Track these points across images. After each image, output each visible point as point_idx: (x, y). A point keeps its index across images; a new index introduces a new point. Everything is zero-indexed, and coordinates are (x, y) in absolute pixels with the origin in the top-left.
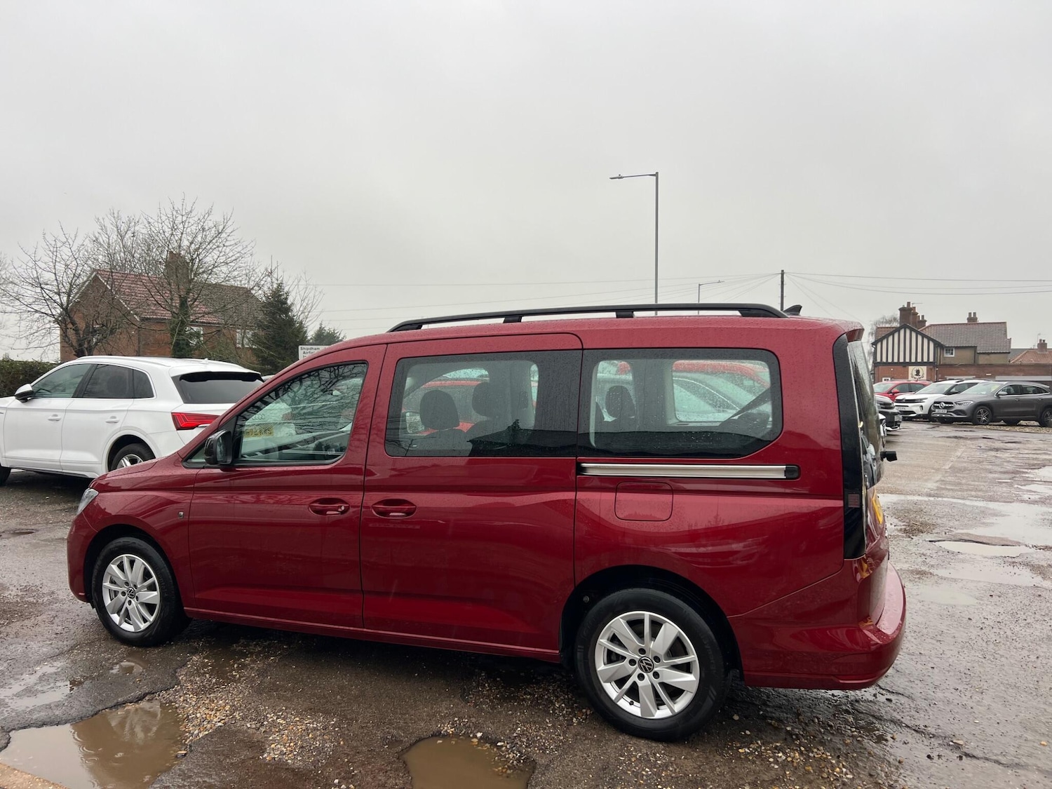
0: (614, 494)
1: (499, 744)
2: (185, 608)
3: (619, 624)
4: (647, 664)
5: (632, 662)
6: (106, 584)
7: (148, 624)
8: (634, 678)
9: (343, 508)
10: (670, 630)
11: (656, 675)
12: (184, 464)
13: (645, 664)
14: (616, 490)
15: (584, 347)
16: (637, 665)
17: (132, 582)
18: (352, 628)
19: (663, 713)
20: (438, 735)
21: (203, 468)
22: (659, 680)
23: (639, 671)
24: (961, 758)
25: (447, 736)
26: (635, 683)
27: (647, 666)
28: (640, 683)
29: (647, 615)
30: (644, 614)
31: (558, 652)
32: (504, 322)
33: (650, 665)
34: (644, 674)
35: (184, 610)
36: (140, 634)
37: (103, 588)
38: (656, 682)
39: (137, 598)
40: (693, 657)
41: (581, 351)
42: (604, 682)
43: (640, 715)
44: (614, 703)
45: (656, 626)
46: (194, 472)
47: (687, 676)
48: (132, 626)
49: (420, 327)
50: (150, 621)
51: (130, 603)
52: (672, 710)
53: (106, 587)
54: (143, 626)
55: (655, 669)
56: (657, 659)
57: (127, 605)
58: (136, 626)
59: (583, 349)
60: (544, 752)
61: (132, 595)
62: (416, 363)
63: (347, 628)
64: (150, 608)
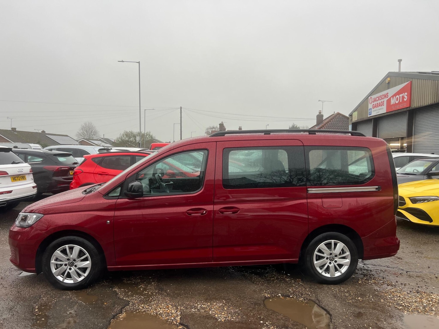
0: (321, 199)
1: (291, 296)
2: (108, 267)
3: (322, 246)
4: (333, 258)
5: (327, 258)
6: (53, 261)
7: (82, 278)
8: (328, 264)
9: (204, 212)
10: (340, 245)
11: (336, 261)
12: (104, 197)
13: (332, 258)
14: (322, 198)
15: (304, 145)
16: (328, 259)
17: (72, 258)
18: (206, 263)
19: (337, 274)
20: (266, 298)
21: (118, 199)
22: (337, 263)
23: (329, 261)
24: (407, 272)
25: (269, 298)
26: (328, 266)
27: (332, 259)
28: (330, 265)
29: (333, 241)
30: (332, 241)
31: (298, 259)
32: (264, 134)
33: (334, 258)
34: (331, 262)
35: (107, 268)
36: (78, 284)
37: (51, 264)
38: (336, 264)
39: (76, 266)
40: (348, 253)
41: (303, 146)
42: (317, 267)
43: (330, 277)
44: (320, 274)
45: (336, 244)
46: (110, 201)
47: (346, 260)
48: (72, 280)
49: (224, 136)
50: (84, 276)
51: (70, 269)
52: (341, 272)
53: (52, 263)
54: (80, 279)
55: (335, 260)
56: (336, 256)
57: (68, 270)
58: (75, 280)
59: (304, 146)
60: (309, 296)
61: (72, 264)
62: (233, 150)
63: (204, 263)
64: (84, 270)
